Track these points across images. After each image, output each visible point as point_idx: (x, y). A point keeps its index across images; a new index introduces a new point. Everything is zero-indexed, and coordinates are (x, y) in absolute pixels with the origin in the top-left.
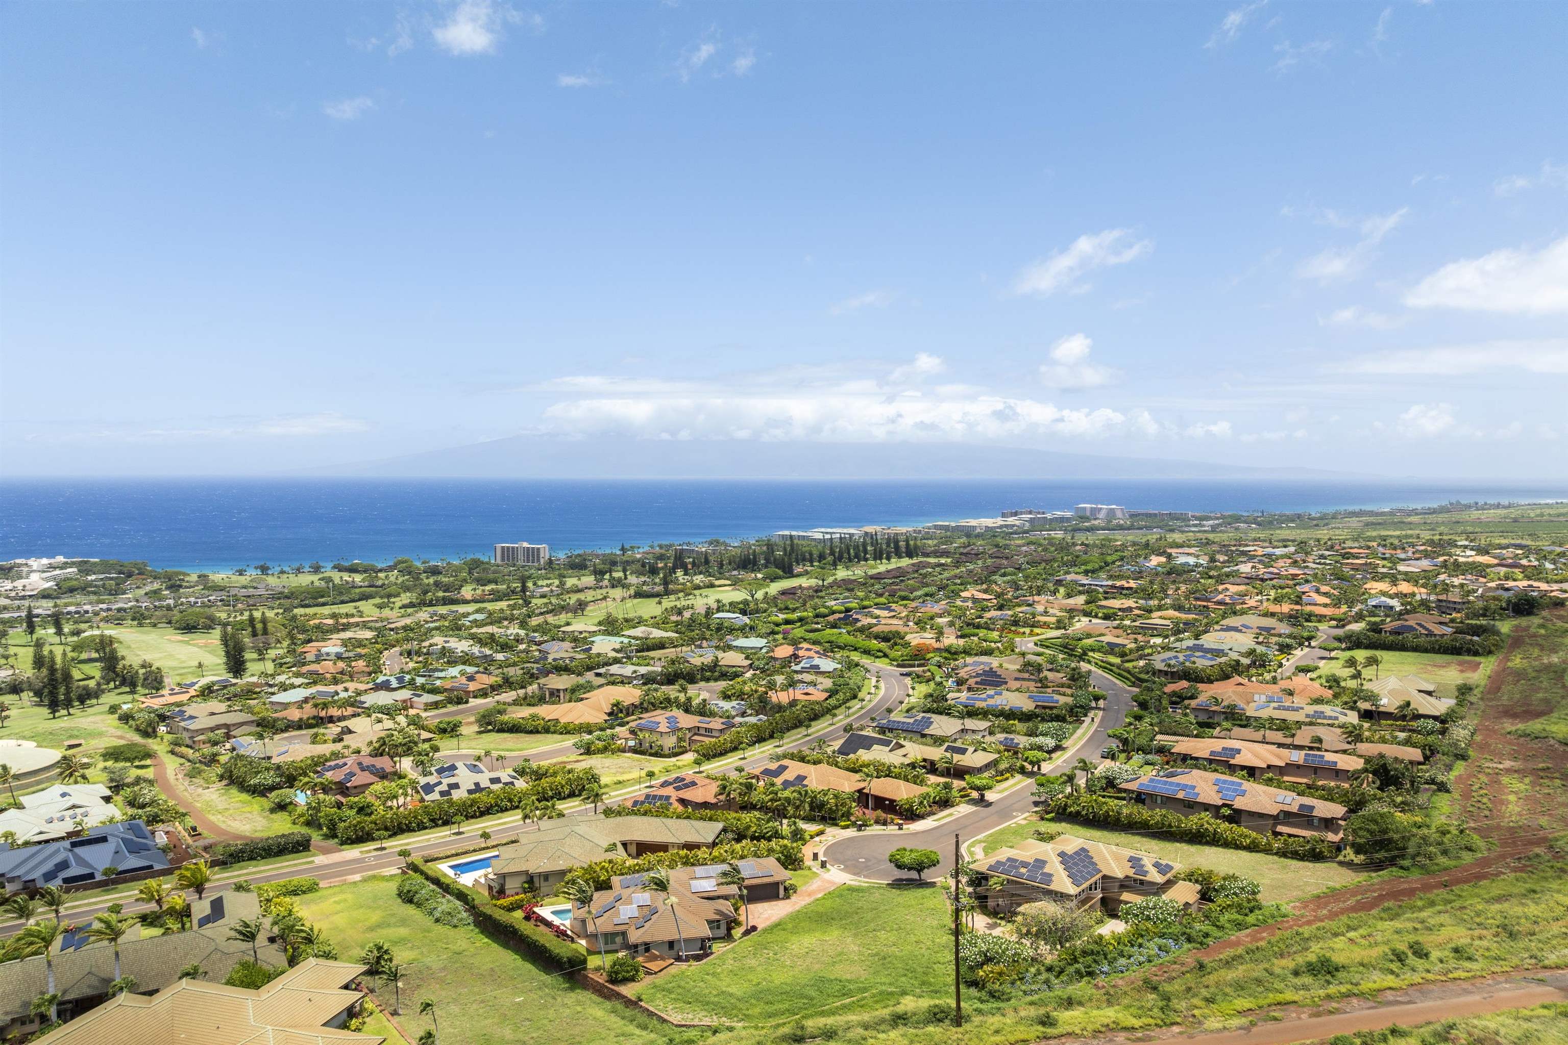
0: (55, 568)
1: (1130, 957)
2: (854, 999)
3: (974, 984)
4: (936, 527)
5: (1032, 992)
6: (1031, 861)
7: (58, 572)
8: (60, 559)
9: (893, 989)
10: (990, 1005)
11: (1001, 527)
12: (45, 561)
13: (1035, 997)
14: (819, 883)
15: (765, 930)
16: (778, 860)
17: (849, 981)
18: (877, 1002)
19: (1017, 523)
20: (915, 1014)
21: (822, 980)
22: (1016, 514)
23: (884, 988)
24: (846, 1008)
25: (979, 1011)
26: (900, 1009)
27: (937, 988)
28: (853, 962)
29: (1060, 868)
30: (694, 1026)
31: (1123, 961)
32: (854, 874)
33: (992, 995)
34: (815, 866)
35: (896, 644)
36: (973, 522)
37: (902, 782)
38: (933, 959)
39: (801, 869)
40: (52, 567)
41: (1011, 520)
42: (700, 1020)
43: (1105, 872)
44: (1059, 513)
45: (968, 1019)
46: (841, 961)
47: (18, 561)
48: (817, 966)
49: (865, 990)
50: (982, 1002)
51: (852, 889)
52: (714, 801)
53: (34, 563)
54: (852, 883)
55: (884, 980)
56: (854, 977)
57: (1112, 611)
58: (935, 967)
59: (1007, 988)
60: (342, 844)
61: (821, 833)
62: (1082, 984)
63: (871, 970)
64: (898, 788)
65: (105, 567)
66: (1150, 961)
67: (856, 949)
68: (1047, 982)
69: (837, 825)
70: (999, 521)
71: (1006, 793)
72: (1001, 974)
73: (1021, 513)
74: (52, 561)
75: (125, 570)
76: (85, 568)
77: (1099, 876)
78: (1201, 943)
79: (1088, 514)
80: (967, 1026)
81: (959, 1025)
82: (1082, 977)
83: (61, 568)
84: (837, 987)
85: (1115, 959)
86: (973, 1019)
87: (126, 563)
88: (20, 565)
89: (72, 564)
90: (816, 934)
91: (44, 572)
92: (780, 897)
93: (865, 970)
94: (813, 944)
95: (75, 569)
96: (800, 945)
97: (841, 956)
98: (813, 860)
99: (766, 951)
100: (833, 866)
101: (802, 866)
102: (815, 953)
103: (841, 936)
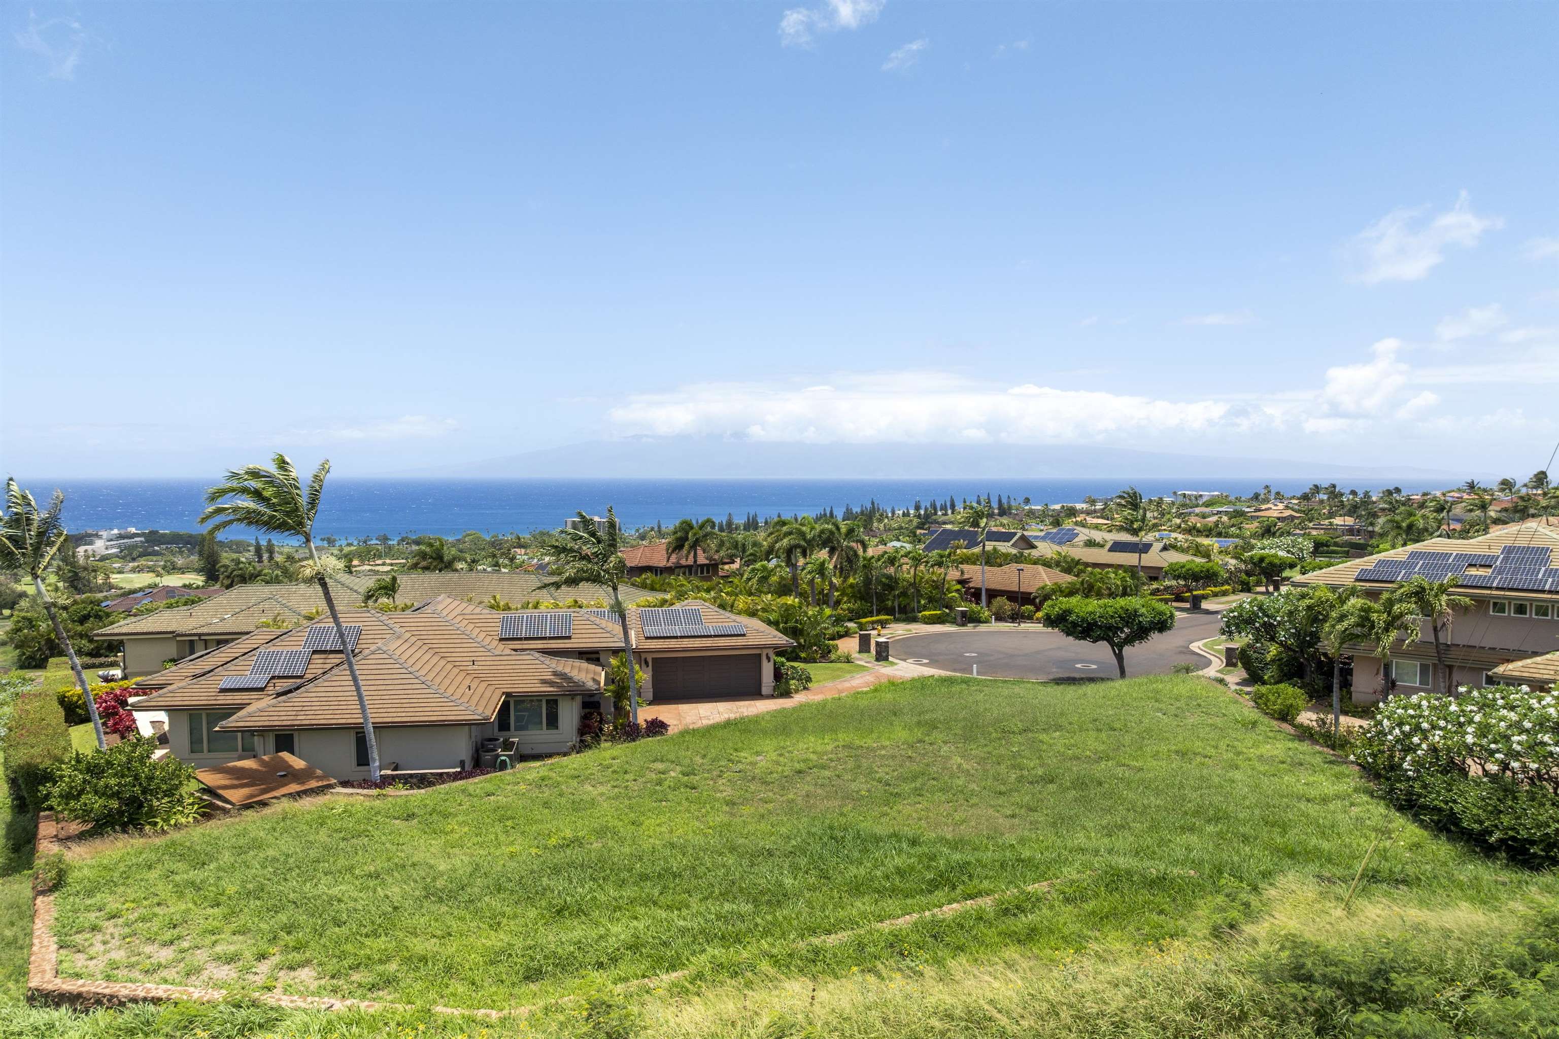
14: (867, 677)
15: (686, 731)
17: (954, 845)
24: (941, 942)
30: (110, 1004)
34: (864, 659)
39: (828, 660)
40: (121, 536)
53: (104, 534)
56: (967, 832)
61: (883, 625)
67: (969, 764)
69: (913, 620)
75: (192, 540)
83: (130, 538)
84: (899, 862)
89: (142, 535)
90: (840, 736)
91: (111, 540)
92: (765, 690)
93: (1013, 816)
94: (826, 753)
95: (142, 539)
96: (781, 755)
97: (920, 780)
98: (860, 652)
99: (660, 766)
100: (904, 660)
101: (833, 656)
102: (827, 773)
103: (921, 741)
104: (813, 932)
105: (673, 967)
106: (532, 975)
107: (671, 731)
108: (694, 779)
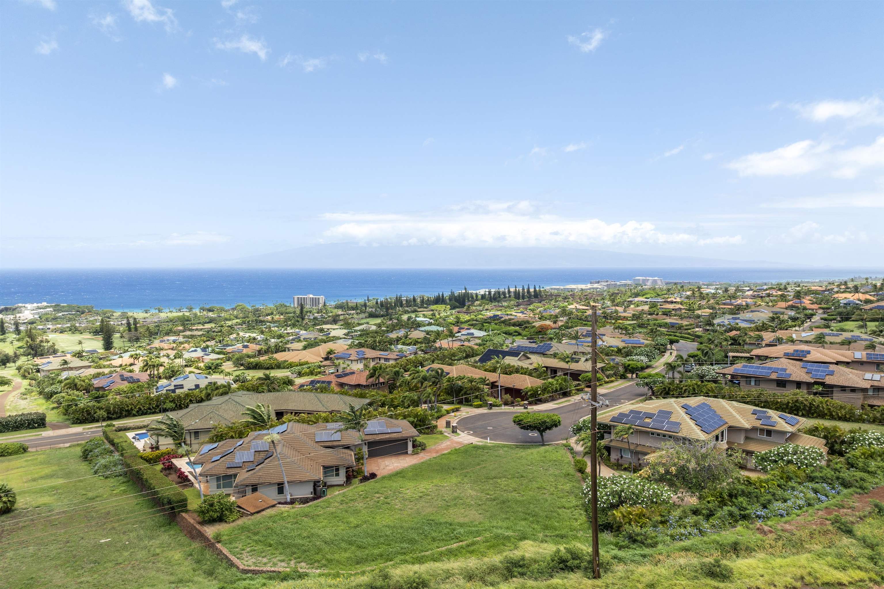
0: (40, 309)
1: (785, 501)
2: (464, 543)
3: (608, 527)
4: (552, 289)
5: (681, 537)
6: (656, 412)
7: (42, 310)
8: (45, 304)
9: (510, 533)
10: (631, 552)
11: (590, 289)
12: (35, 305)
13: (686, 543)
14: (448, 443)
15: (383, 478)
16: (412, 423)
17: (461, 525)
18: (489, 548)
19: (599, 287)
20: (535, 561)
21: (431, 523)
22: (598, 282)
23: (500, 531)
24: (452, 554)
25: (620, 560)
26: (516, 554)
27: (563, 532)
28: (470, 506)
29: (687, 418)
30: (262, 572)
31: (778, 505)
32: (482, 438)
33: (633, 539)
34: (447, 432)
35: (526, 327)
36: (573, 286)
37: (527, 377)
38: (558, 504)
39: (433, 433)
40: (39, 308)
41: (596, 286)
42: (275, 565)
43: (731, 424)
44: (624, 282)
45: (607, 567)
46: (455, 505)
47: (20, 305)
48: (429, 510)
49: (478, 533)
50: (620, 548)
51: (477, 448)
52: (365, 384)
53: (29, 306)
54: (478, 443)
55: (500, 524)
56: (466, 520)
57: (668, 310)
58: (560, 511)
59: (649, 530)
60: (73, 424)
61: (457, 410)
62: (739, 528)
63: (488, 514)
64: (525, 380)
65: (70, 308)
66: (809, 505)
67: (473, 493)
68: (696, 525)
69: (471, 405)
70: (589, 286)
71: (612, 390)
72: (641, 515)
73: (602, 282)
74: (39, 305)
75: (80, 310)
76: (57, 308)
77: (727, 425)
78: (861, 487)
79: (641, 282)
80: (607, 578)
81: (597, 576)
82: (736, 521)
83: (44, 309)
84: (446, 531)
85: (769, 501)
86: (615, 568)
87: (81, 306)
88: (21, 307)
89: (51, 306)
90: (434, 481)
91: (34, 310)
92: (409, 452)
93: (480, 514)
94: (429, 489)
95: (51, 309)
96: (415, 490)
97: (457, 500)
98: (446, 427)
99: (377, 495)
100: (463, 432)
101: (435, 431)
102: (429, 497)
103: (460, 483)
104: (422, 551)
105: (390, 561)
106: (358, 563)
107: (378, 477)
108: (388, 500)
